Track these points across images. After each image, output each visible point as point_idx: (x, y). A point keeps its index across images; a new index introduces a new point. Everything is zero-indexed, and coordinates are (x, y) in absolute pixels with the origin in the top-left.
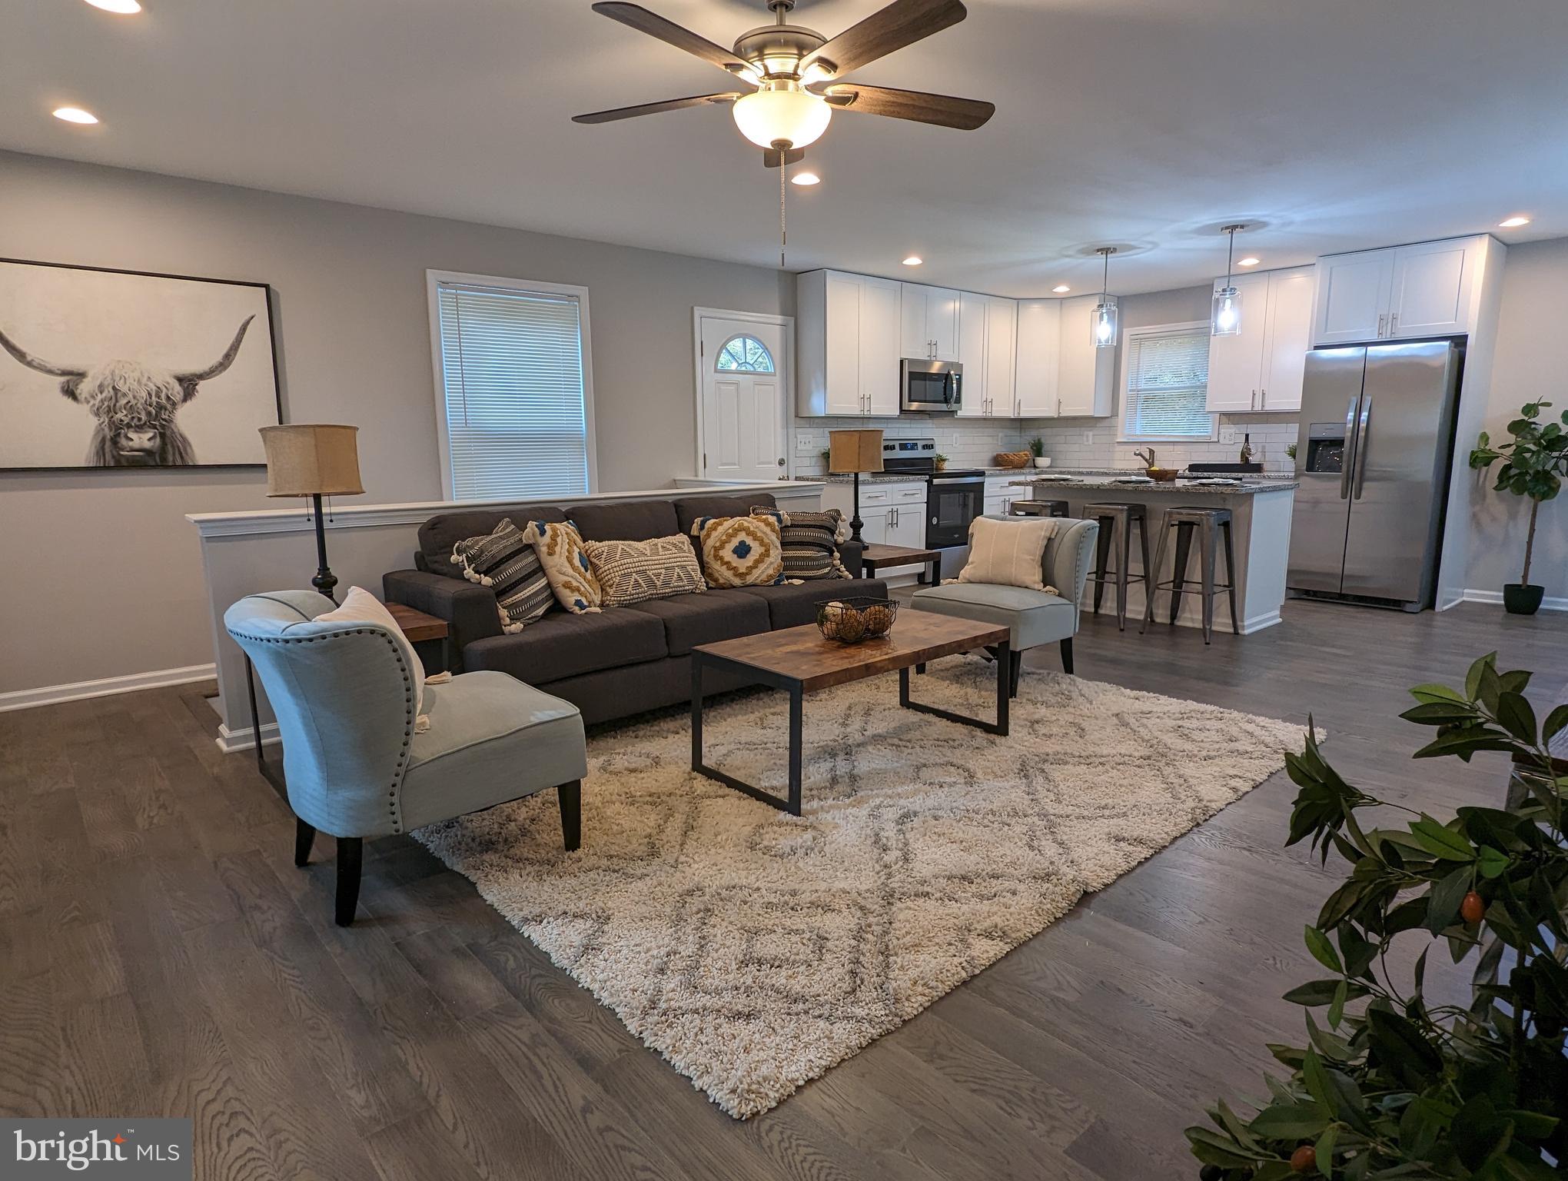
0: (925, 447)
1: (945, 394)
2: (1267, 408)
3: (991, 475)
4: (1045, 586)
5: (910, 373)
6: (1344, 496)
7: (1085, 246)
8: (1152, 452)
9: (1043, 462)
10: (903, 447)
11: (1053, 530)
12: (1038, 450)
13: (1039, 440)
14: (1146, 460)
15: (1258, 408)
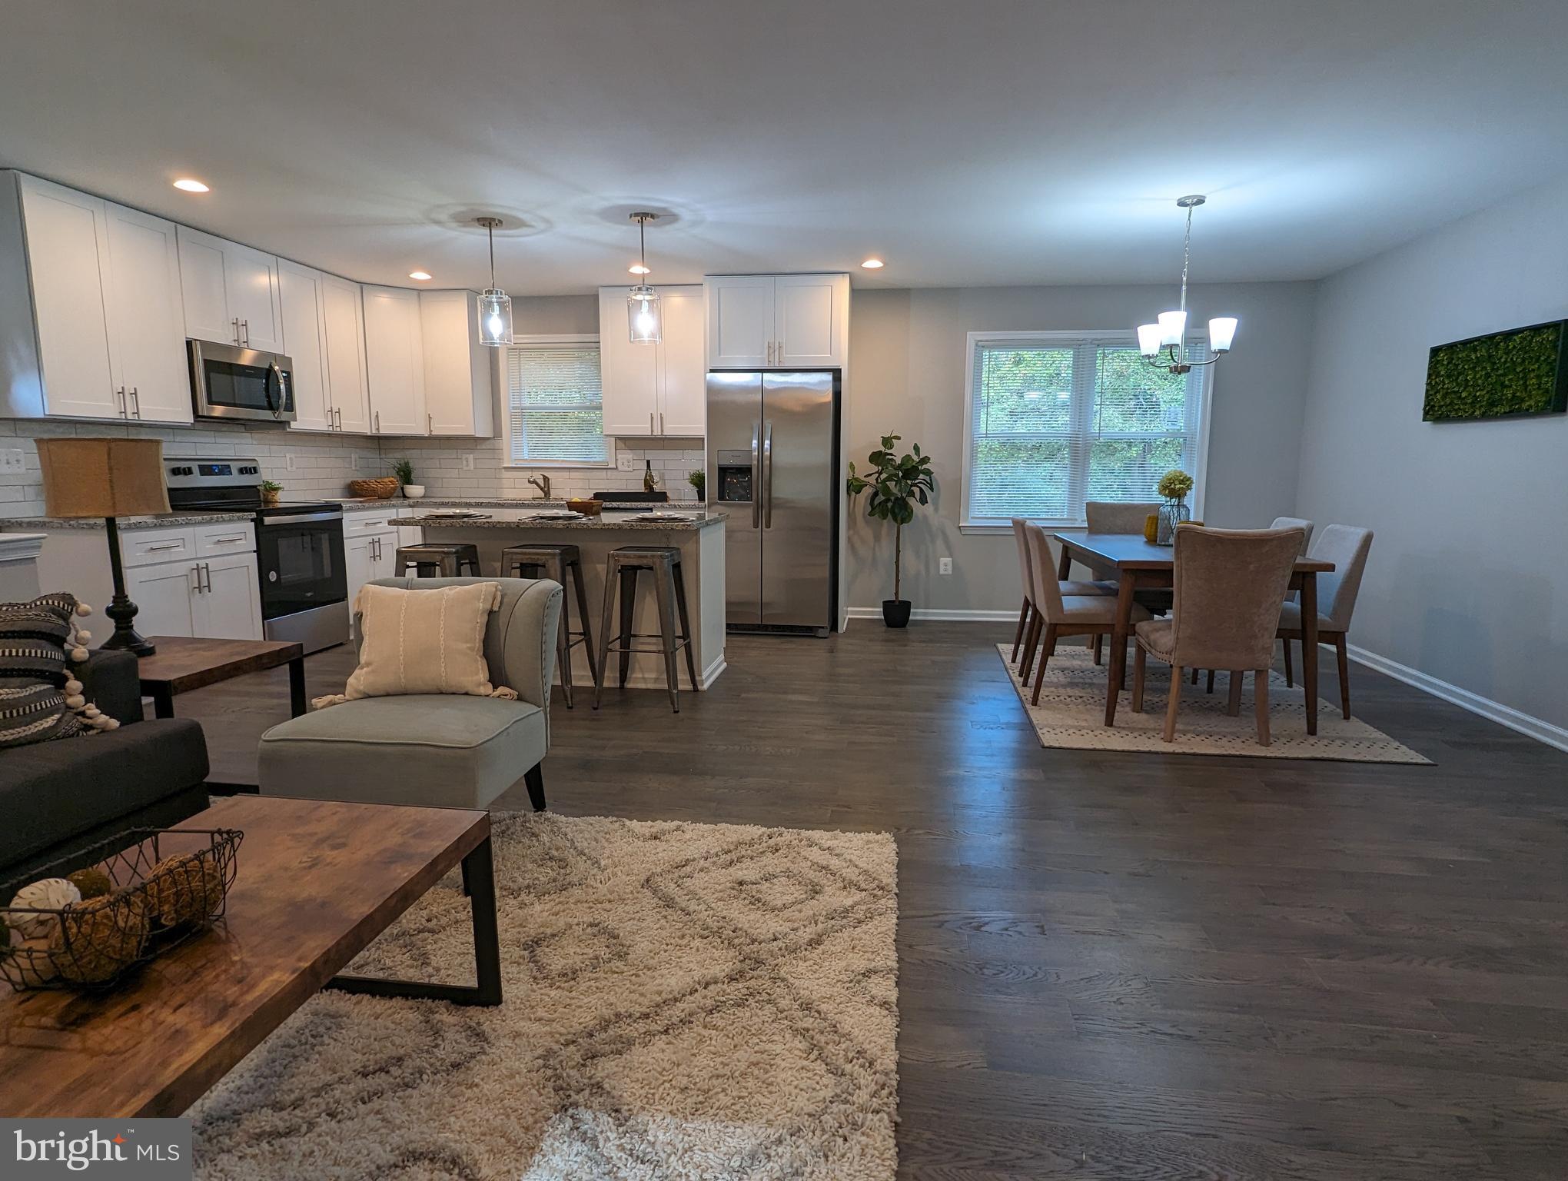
0: (242, 471)
1: (268, 396)
2: (668, 432)
3: (351, 509)
4: (495, 687)
5: (206, 361)
6: (755, 525)
7: (463, 209)
8: (546, 479)
9: (415, 490)
10: (206, 470)
11: (494, 599)
12: (406, 476)
13: (407, 464)
14: (542, 489)
15: (657, 432)
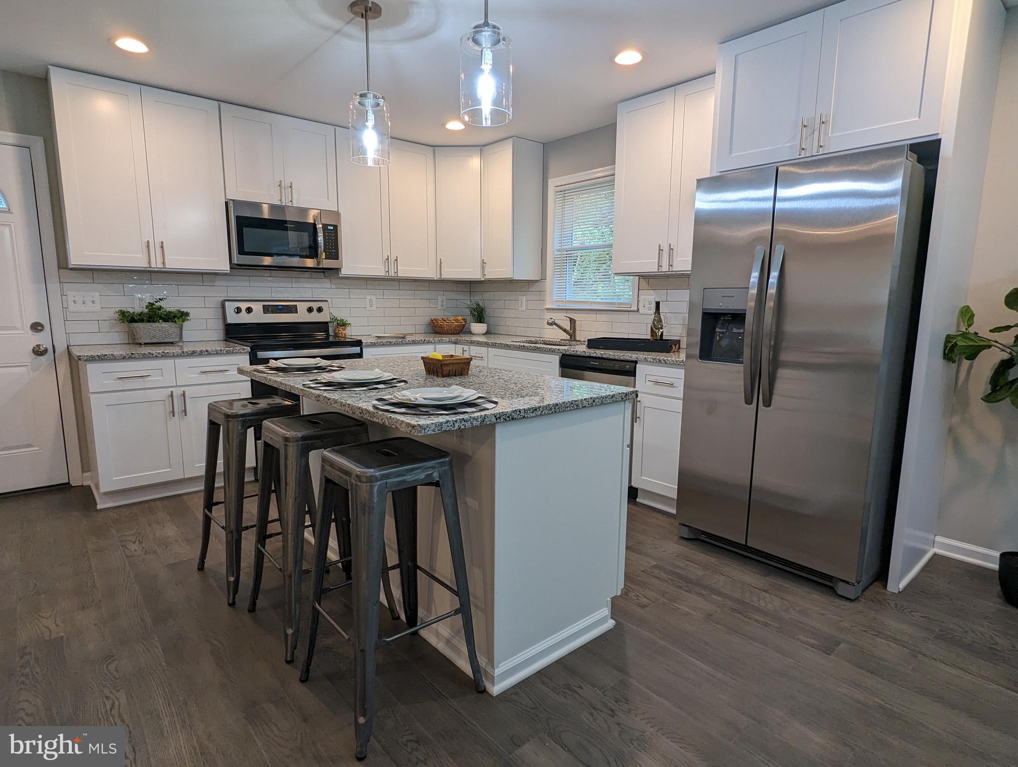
0: (311, 310)
1: (305, 246)
2: (673, 268)
5: (237, 217)
6: (748, 401)
8: (573, 321)
9: (479, 328)
10: (270, 309)
12: (478, 314)
14: (565, 330)
15: (665, 268)
